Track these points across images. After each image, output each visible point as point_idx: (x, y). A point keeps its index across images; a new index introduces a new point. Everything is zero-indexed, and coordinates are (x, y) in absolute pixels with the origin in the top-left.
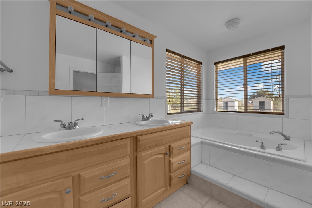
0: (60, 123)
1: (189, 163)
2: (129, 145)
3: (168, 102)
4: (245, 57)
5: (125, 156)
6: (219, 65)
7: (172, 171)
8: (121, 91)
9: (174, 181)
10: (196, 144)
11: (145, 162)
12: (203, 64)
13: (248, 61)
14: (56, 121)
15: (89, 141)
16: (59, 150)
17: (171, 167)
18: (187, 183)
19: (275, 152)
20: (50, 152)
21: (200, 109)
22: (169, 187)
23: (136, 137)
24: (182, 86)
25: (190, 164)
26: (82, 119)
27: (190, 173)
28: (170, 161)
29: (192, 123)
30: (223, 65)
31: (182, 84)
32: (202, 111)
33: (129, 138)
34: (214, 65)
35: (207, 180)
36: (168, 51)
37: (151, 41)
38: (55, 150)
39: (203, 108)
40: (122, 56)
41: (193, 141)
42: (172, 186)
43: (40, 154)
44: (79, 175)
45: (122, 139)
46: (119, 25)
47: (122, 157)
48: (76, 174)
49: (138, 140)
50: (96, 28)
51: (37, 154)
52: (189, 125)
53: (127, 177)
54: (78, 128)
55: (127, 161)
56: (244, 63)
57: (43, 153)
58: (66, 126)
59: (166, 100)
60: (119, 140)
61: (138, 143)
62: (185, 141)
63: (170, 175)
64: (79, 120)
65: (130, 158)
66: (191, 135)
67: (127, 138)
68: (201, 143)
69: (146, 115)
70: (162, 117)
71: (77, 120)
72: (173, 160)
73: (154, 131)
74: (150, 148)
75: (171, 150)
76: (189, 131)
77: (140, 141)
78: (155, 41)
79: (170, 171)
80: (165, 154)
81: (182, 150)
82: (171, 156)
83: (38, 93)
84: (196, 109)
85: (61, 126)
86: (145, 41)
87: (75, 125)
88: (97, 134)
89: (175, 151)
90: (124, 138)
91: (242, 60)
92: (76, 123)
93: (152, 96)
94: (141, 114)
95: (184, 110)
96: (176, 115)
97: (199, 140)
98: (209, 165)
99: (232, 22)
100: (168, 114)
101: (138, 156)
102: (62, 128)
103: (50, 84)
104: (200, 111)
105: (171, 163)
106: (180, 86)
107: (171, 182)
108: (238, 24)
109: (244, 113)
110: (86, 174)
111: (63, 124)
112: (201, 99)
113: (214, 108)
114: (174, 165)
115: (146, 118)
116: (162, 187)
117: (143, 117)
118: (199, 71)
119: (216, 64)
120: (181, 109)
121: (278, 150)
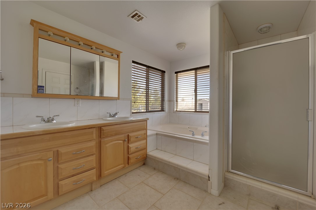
0: (41, 118)
1: (146, 148)
2: (94, 132)
3: (133, 103)
4: (196, 69)
5: (92, 140)
6: (179, 74)
7: (130, 153)
8: (95, 95)
9: (132, 161)
10: (152, 135)
11: (107, 145)
12: (166, 72)
13: (198, 73)
14: (37, 117)
15: (65, 129)
16: (44, 133)
17: (129, 150)
18: (144, 164)
19: (200, 137)
20: (38, 134)
21: (163, 109)
22: (127, 165)
23: (101, 127)
24: (147, 90)
25: (145, 150)
26: (58, 116)
27: (146, 156)
28: (128, 146)
29: (148, 119)
30: (181, 74)
31: (147, 88)
32: (165, 111)
33: (94, 127)
34: (175, 73)
35: (157, 159)
36: (134, 62)
37: (118, 55)
38: (42, 133)
39: (165, 109)
40: (95, 62)
41: (149, 133)
42: (129, 164)
43: (32, 135)
44: (58, 151)
45: (89, 128)
46: (90, 44)
47: (89, 141)
48: (56, 149)
49: (102, 129)
50: (71, 47)
51: (30, 135)
52: (145, 121)
53: (93, 155)
54: (55, 122)
55: (93, 144)
56: (195, 74)
57: (34, 135)
58: (45, 121)
59: (131, 101)
60: (87, 129)
61: (102, 131)
62: (143, 132)
63: (128, 156)
64: (57, 116)
65: (95, 142)
66: (148, 128)
67: (93, 128)
68: (157, 134)
69: (113, 113)
70: (128, 115)
71: (55, 116)
72: (131, 145)
73: (115, 124)
74: (112, 136)
75: (129, 138)
76: (146, 125)
77: (103, 130)
78: (121, 55)
79: (128, 154)
80: (125, 141)
81: (139, 138)
82: (129, 142)
83: (23, 95)
84: (160, 109)
85: (42, 121)
86: (112, 55)
87: (53, 120)
88: (71, 125)
89: (132, 139)
90: (91, 128)
91: (194, 71)
92: (53, 118)
93: (118, 98)
94: (108, 112)
95: (148, 110)
96: (140, 114)
97: (155, 132)
98: (161, 150)
99: (180, 45)
100: (133, 113)
101: (102, 140)
102: (42, 122)
103: (33, 89)
104: (164, 111)
105: (129, 147)
106: (145, 90)
107: (129, 161)
108: (185, 47)
109: (194, 113)
110: (62, 150)
111: (43, 119)
112: (164, 101)
113: (174, 108)
114: (131, 149)
115: (112, 115)
116: (121, 164)
117: (110, 114)
118: (163, 78)
119: (176, 73)
120: (146, 109)
121: (202, 136)
